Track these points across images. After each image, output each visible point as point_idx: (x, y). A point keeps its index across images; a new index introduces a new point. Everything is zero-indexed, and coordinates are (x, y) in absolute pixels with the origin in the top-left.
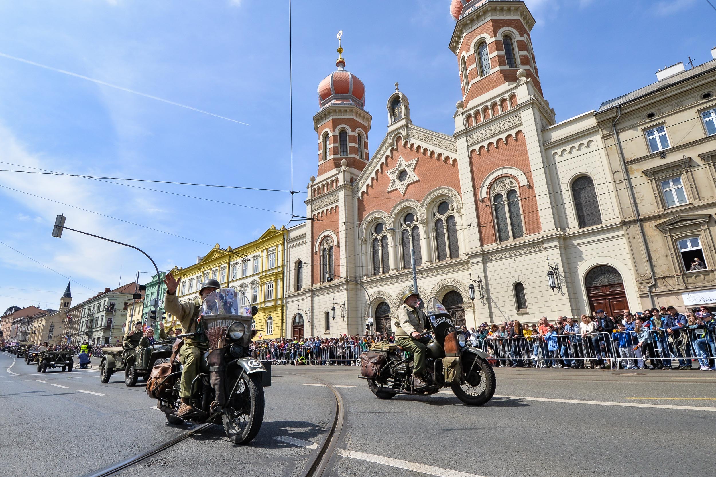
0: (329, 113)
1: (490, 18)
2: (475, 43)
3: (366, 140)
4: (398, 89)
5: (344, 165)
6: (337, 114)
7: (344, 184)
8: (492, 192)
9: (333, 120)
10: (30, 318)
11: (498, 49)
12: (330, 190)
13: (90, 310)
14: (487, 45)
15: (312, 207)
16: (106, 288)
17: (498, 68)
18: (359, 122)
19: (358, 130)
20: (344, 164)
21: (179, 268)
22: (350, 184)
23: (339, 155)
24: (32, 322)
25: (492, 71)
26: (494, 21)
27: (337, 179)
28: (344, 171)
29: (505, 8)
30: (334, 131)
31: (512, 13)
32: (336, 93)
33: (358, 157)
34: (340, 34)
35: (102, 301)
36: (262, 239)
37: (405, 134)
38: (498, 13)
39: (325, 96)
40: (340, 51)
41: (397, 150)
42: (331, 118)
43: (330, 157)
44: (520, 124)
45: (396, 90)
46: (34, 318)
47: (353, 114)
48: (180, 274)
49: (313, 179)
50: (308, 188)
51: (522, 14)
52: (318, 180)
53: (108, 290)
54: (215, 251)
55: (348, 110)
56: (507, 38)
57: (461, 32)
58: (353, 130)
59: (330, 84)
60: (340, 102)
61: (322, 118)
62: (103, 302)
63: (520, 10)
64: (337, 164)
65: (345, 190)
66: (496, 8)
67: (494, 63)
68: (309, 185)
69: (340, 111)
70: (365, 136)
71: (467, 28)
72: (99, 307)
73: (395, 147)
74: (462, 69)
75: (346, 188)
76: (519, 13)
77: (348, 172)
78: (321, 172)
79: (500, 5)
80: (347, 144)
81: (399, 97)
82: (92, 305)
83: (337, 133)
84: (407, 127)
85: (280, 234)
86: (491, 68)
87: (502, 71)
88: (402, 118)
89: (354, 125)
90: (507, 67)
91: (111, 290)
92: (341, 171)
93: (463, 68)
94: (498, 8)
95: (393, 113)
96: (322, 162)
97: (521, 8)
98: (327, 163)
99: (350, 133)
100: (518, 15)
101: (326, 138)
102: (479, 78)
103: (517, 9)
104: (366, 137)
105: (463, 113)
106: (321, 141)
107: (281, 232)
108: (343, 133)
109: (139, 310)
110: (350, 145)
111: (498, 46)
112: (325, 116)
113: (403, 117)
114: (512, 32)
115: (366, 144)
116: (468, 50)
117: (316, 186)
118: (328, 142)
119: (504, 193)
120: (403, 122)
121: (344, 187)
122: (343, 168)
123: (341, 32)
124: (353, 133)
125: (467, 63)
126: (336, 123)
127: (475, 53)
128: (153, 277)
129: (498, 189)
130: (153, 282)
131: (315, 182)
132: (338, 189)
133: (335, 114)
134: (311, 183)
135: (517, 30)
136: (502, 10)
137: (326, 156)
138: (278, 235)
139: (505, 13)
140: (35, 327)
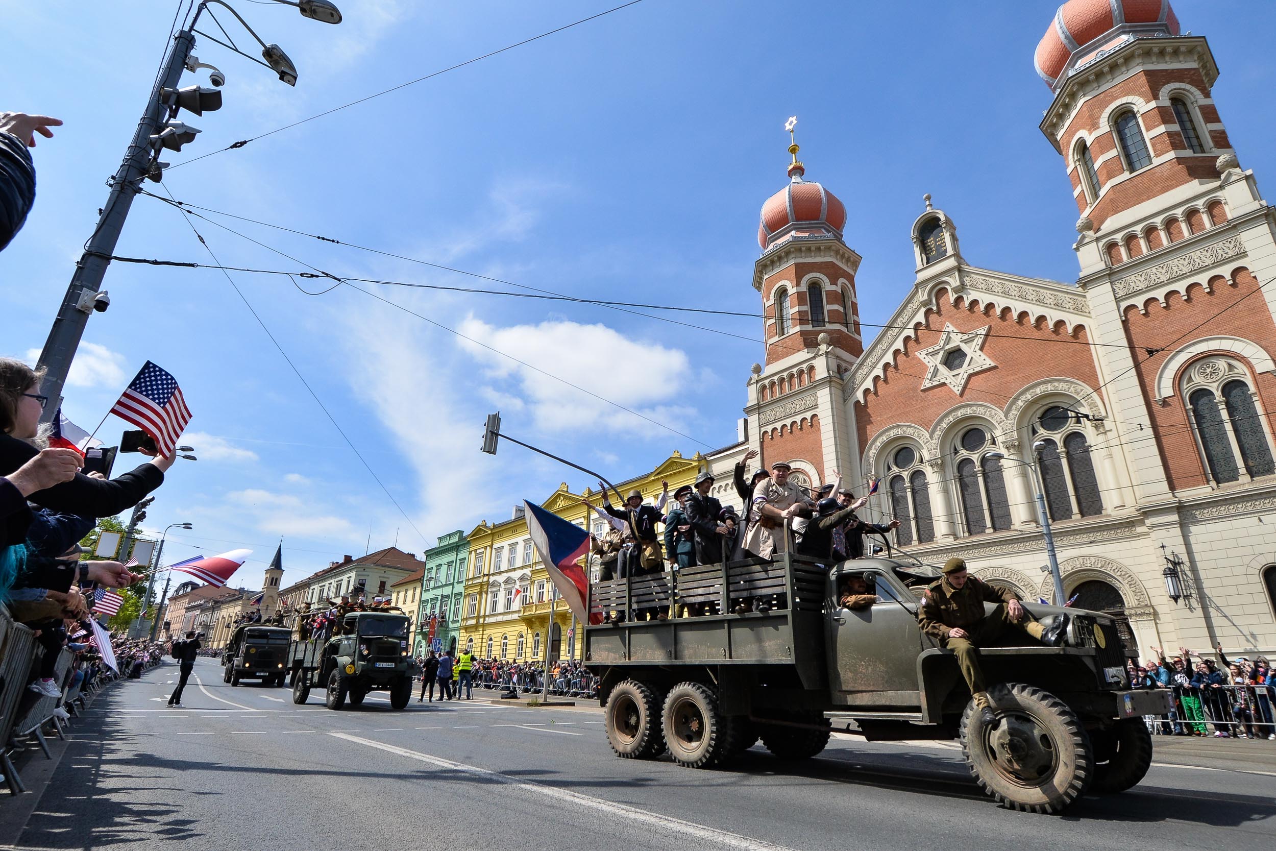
0: (788, 254)
1: (1140, 69)
2: (1110, 114)
3: (854, 300)
4: (930, 205)
5: (824, 343)
6: (803, 255)
7: (830, 376)
8: (1185, 386)
9: (796, 265)
10: (216, 602)
11: (1165, 121)
12: (797, 387)
13: (322, 591)
14: (1138, 115)
15: (759, 419)
16: (346, 556)
17: (1171, 155)
18: (841, 268)
19: (841, 281)
20: (823, 341)
21: (490, 524)
22: (838, 376)
23: (811, 326)
24: (219, 608)
25: (1156, 161)
26: (1147, 73)
27: (811, 368)
28: (827, 353)
29: (1169, 50)
30: (798, 284)
31: (1181, 58)
32: (797, 220)
33: (844, 329)
34: (792, 122)
35: (345, 578)
36: (658, 474)
37: (958, 283)
38: (1154, 59)
39: (775, 226)
40: (793, 150)
41: (939, 312)
42: (792, 262)
43: (793, 329)
44: (1243, 255)
45: (928, 208)
46: (223, 603)
47: (832, 253)
48: (493, 534)
49: (758, 370)
50: (749, 384)
51: (1200, 58)
52: (768, 370)
53: (348, 559)
54: (560, 495)
55: (822, 248)
56: (1177, 100)
57: (1073, 96)
58: (834, 282)
59: (788, 204)
60: (807, 234)
61: (773, 262)
62: (347, 579)
63: (1199, 53)
64: (810, 342)
65: (830, 387)
66: (1151, 49)
67: (1159, 147)
68: (751, 379)
69: (809, 249)
70: (852, 292)
71: (1088, 89)
72: (339, 587)
73: (935, 308)
74: (1075, 162)
75: (832, 383)
76: (1196, 58)
77: (834, 355)
78: (773, 357)
79: (1158, 45)
80: (822, 307)
81: (939, 219)
82: (327, 583)
83: (804, 288)
84: (960, 270)
85: (693, 467)
86: (1152, 154)
87: (1179, 160)
88: (948, 255)
89: (834, 273)
90: (1188, 153)
91: (354, 559)
92: (821, 353)
93: (1079, 160)
94: (1156, 50)
95: (925, 248)
96: (776, 338)
97: (1199, 49)
98: (787, 340)
99: (827, 286)
100: (1195, 61)
101: (780, 297)
102: (1126, 175)
103: (1190, 51)
104: (853, 295)
105: (1098, 239)
106: (772, 302)
107: (695, 464)
108: (815, 288)
109: (414, 594)
110: (827, 307)
111: (1164, 115)
112: (780, 258)
113: (950, 251)
114: (1188, 91)
115: (855, 306)
116: (1094, 126)
117: (767, 382)
118: (787, 303)
119: (1215, 388)
120: (951, 262)
121: (828, 381)
122: (823, 348)
123: (793, 119)
124: (833, 288)
125: (1093, 151)
126: (801, 271)
127: (1111, 131)
128: (440, 539)
129: (1198, 380)
130: (439, 547)
131: (762, 376)
132: (815, 386)
133: (799, 255)
134: (755, 377)
135: (1197, 86)
136: (1162, 53)
137: (783, 329)
138: (689, 469)
139: (1167, 58)
140: (223, 618)
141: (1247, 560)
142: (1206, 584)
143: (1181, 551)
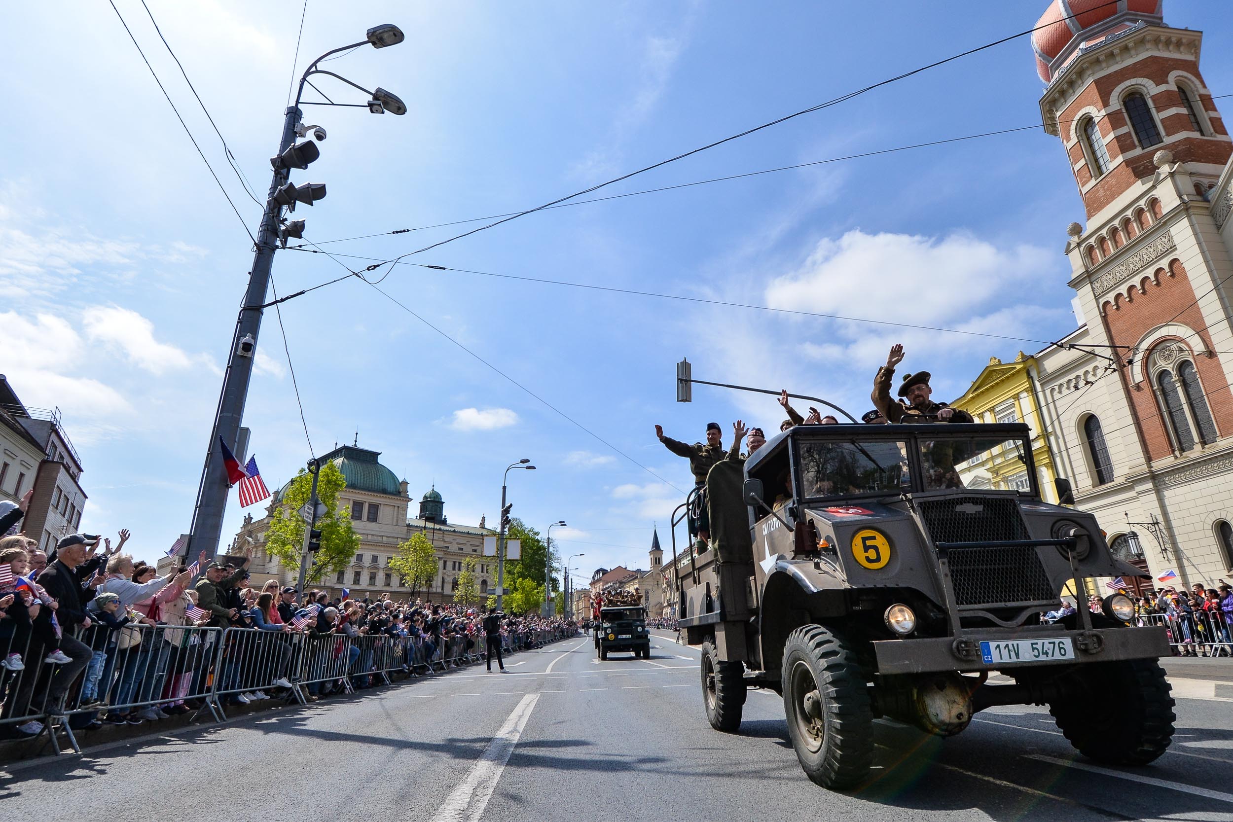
141: (1203, 517)
142: (1179, 539)
143: (1157, 512)
